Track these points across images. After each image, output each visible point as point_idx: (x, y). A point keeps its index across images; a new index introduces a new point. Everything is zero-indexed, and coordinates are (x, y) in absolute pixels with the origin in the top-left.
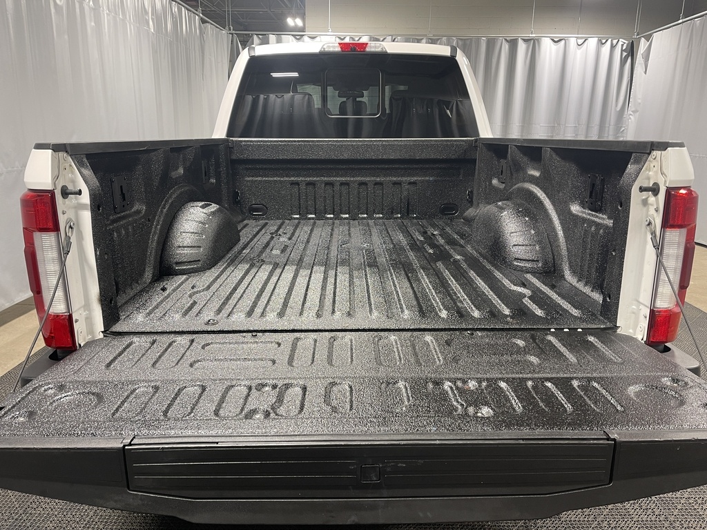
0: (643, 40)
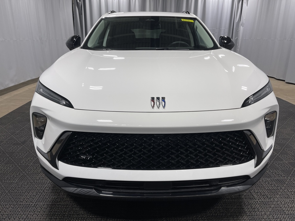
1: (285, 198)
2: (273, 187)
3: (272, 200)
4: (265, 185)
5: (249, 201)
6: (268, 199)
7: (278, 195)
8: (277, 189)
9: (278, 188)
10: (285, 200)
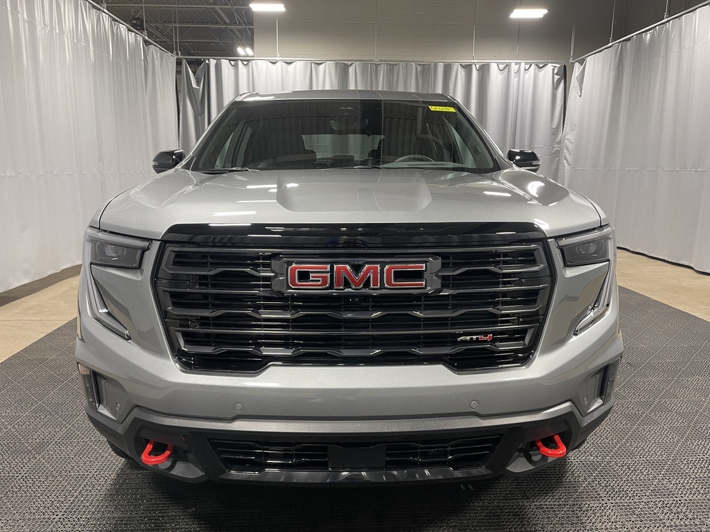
0: (578, 64)
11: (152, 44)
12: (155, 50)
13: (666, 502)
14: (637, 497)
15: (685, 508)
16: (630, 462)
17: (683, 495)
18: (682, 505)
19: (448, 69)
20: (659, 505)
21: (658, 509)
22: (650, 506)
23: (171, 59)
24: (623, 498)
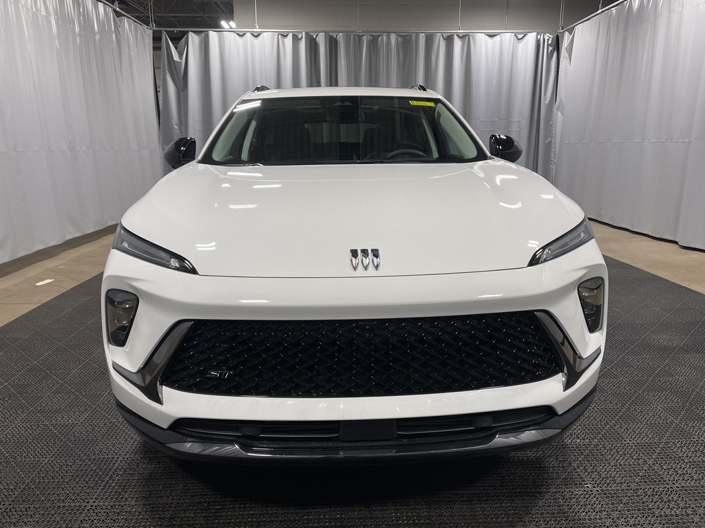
0: (567, 34)
1: (655, 481)
2: (628, 461)
3: (624, 486)
4: (610, 456)
5: (572, 490)
6: (615, 485)
7: (639, 477)
8: (636, 463)
9: (640, 462)
10: (653, 487)
11: (125, 16)
12: (127, 24)
13: (656, 490)
14: (625, 484)
15: (677, 495)
16: (619, 445)
17: (675, 482)
18: (674, 492)
19: (430, 40)
20: (649, 493)
21: (647, 497)
22: (639, 493)
23: (147, 33)
24: (611, 485)
